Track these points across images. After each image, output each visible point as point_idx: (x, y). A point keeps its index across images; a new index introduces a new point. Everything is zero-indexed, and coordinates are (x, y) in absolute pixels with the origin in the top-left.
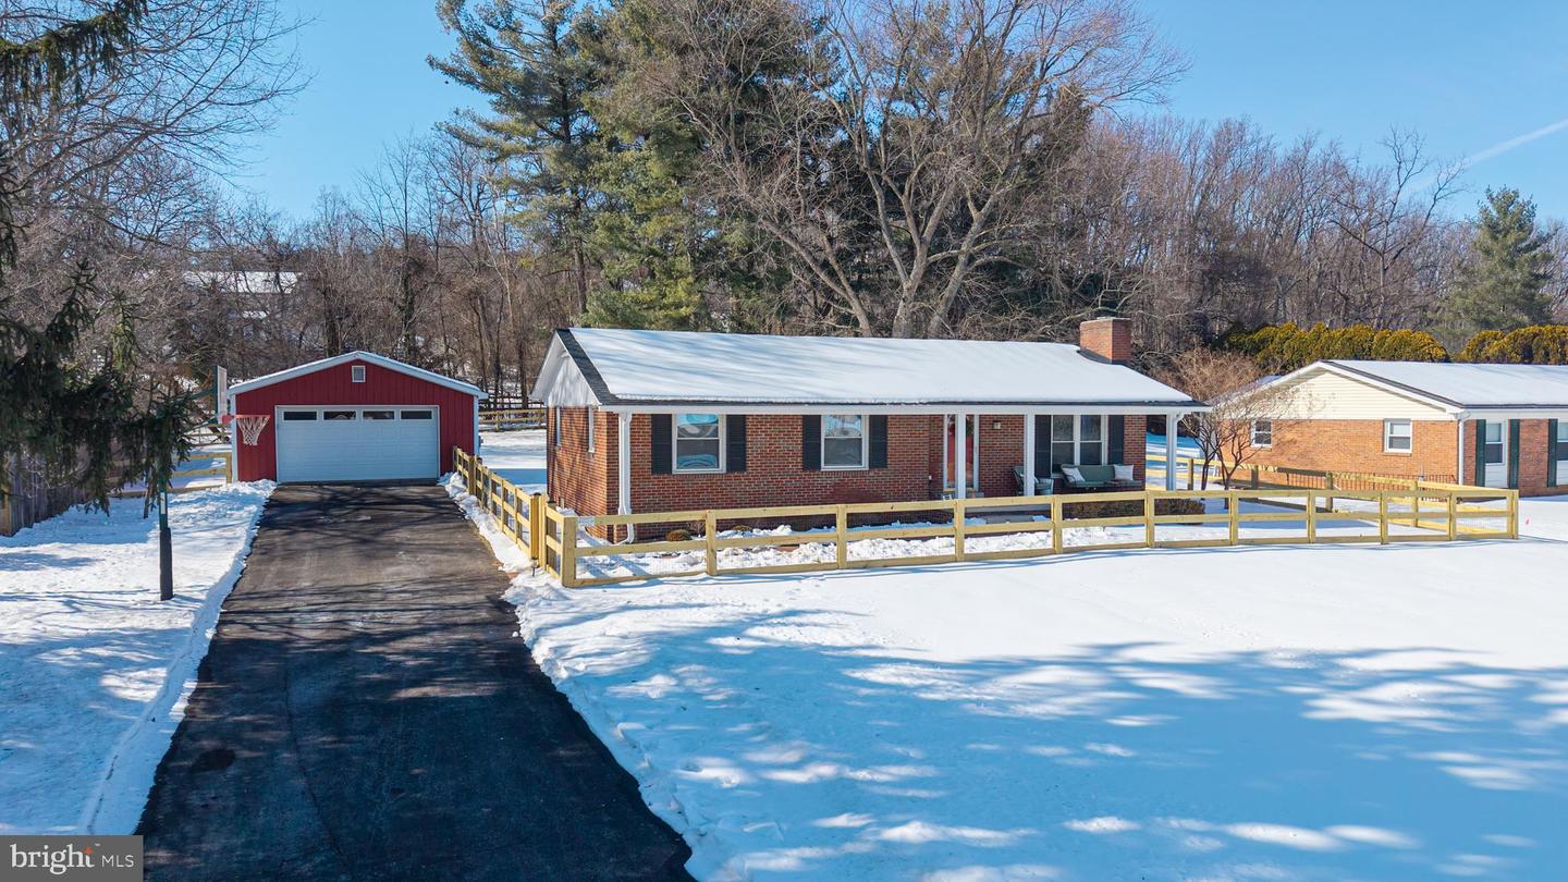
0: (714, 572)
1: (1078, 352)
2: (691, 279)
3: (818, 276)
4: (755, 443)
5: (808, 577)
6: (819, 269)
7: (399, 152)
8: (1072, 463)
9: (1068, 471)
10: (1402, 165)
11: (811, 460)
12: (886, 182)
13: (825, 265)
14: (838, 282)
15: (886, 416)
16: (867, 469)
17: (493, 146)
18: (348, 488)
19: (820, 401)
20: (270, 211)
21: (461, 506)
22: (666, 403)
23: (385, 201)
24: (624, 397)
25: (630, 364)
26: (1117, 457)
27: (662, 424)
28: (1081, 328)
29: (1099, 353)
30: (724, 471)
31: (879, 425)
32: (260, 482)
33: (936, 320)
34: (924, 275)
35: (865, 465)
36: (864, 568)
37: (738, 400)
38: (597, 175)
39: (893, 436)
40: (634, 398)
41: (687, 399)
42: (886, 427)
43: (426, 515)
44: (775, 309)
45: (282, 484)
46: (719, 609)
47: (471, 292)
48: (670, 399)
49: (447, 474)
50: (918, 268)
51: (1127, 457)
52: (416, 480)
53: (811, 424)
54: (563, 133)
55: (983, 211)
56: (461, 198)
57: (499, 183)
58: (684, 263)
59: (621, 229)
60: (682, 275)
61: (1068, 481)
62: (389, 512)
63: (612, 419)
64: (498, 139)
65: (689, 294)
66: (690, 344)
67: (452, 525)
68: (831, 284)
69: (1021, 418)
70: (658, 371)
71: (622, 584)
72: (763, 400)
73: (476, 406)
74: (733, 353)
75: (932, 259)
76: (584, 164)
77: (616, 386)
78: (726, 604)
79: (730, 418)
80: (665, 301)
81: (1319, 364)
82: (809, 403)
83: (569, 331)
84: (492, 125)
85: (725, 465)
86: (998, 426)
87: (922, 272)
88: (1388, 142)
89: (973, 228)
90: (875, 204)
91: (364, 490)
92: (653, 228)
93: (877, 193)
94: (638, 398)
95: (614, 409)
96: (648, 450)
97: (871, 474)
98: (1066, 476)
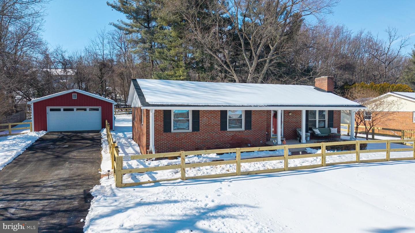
0: (184, 178)
1: (314, 88)
2: (184, 68)
3: (223, 66)
4: (203, 121)
5: (224, 180)
6: (223, 64)
7: (101, 34)
8: (315, 127)
9: (315, 130)
10: (391, 37)
11: (223, 127)
12: (245, 36)
13: (226, 63)
14: (230, 68)
15: (251, 111)
16: (244, 130)
17: (127, 30)
18: (69, 134)
19: (227, 105)
20: (63, 50)
21: (102, 141)
22: (168, 106)
23: (97, 48)
24: (152, 103)
25: (155, 91)
26: (331, 125)
27: (167, 113)
28: (315, 80)
29: (322, 89)
30: (191, 131)
31: (248, 113)
32: (41, 131)
33: (260, 80)
34: (256, 66)
35: (243, 128)
36: (248, 174)
37: (196, 104)
38: (156, 37)
39: (253, 118)
40: (155, 104)
41: (176, 104)
42: (251, 115)
43: (88, 145)
44: (210, 77)
45: (49, 132)
46: (184, 204)
47: (120, 73)
48: (170, 104)
49: (103, 129)
50: (254, 64)
51: (334, 125)
52: (93, 131)
53: (224, 113)
54: (147, 26)
55: (274, 47)
56: (121, 48)
57: (128, 40)
58: (182, 63)
59: (163, 53)
60: (181, 67)
61: (315, 134)
62: (76, 143)
63: (148, 111)
64: (129, 28)
65: (183, 72)
66: (180, 85)
67: (94, 149)
68: (227, 69)
69: (301, 111)
70: (167, 94)
71: (143, 185)
72: (205, 104)
73: (113, 107)
74: (196, 88)
75: (259, 61)
76: (152, 33)
77: (149, 99)
78: (188, 200)
79: (194, 112)
80: (176, 75)
81: (389, 93)
82: (223, 106)
83: (136, 80)
84: (127, 24)
85: (191, 129)
86: (290, 114)
87: (256, 65)
88: (387, 31)
89: (271, 52)
90: (241, 44)
91: (75, 134)
92: (172, 52)
93: (242, 41)
94: (157, 104)
95: (148, 108)
96: (162, 124)
97: (246, 132)
98: (314, 132)
